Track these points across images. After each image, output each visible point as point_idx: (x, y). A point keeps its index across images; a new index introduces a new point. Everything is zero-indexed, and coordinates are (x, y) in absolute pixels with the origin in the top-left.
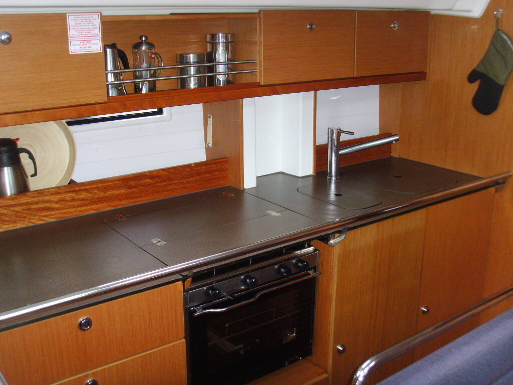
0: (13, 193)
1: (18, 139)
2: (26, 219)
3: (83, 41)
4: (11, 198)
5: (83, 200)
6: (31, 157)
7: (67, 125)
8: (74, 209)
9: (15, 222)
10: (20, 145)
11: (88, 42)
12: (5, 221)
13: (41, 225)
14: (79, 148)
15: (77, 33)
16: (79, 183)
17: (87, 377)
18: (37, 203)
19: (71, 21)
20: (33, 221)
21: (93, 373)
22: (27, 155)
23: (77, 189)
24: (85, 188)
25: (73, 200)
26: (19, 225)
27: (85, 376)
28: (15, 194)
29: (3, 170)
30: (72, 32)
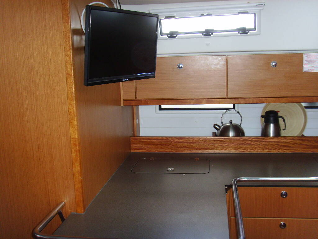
0: (273, 136)
1: (279, 111)
2: (277, 149)
3: (310, 67)
4: (272, 138)
5: (306, 145)
6: (284, 121)
7: (304, 108)
8: (301, 149)
9: (271, 150)
10: (279, 114)
11: (313, 66)
12: (267, 148)
13: (283, 153)
14: (308, 120)
15: (307, 62)
16: (305, 137)
17: (281, 221)
18: (283, 142)
19: (305, 57)
20: (279, 151)
21: (285, 220)
22: (282, 120)
23: (304, 139)
24: (308, 139)
25: (301, 144)
26: (273, 151)
27: (281, 220)
28: (273, 137)
29: (270, 125)
30: (305, 62)
